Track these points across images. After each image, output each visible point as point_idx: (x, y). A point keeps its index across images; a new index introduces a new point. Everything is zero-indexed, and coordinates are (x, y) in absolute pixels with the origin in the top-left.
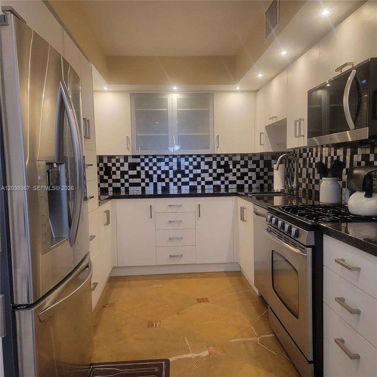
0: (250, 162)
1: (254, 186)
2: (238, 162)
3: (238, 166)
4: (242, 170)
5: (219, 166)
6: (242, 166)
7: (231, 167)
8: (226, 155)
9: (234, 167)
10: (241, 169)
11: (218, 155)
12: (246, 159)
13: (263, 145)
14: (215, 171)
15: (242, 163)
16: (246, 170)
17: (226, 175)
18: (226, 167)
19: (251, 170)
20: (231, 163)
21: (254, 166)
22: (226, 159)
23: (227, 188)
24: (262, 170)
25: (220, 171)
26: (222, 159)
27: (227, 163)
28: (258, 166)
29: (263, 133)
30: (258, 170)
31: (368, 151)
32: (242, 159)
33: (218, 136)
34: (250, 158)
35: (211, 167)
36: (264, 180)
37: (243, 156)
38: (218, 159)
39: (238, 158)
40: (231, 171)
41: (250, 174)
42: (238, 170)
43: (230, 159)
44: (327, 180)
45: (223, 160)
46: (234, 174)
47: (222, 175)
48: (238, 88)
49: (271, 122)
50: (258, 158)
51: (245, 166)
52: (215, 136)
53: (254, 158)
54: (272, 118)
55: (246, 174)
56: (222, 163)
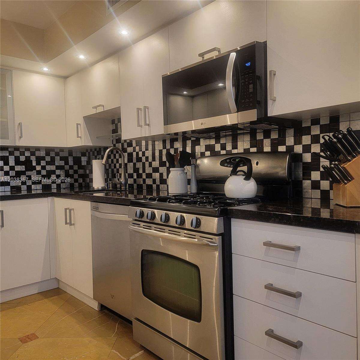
0: (57, 158)
1: (63, 186)
2: (43, 158)
3: (43, 163)
4: (49, 168)
5: (18, 162)
6: (48, 163)
7: (34, 164)
8: (27, 149)
9: (38, 163)
10: (47, 167)
11: (17, 148)
12: (53, 154)
13: (80, 137)
14: (12, 168)
15: (48, 159)
16: (53, 168)
17: (28, 173)
18: (28, 164)
19: (58, 168)
20: (33, 158)
21: (62, 163)
22: (27, 154)
23: (29, 188)
24: (71, 167)
25: (18, 168)
26: (22, 154)
27: (28, 158)
28: (67, 163)
29: (80, 124)
30: (67, 167)
31: (213, 142)
32: (48, 154)
33: (20, 124)
34: (57, 154)
35: (6, 163)
36: (74, 179)
37: (48, 151)
38: (17, 153)
39: (42, 154)
40: (34, 168)
41: (58, 172)
42: (43, 168)
43: (33, 154)
44: (176, 170)
45: (24, 155)
46: (39, 173)
47: (23, 173)
48: (45, 69)
49: (94, 112)
50: (66, 154)
51: (52, 162)
52: (17, 124)
53: (62, 154)
54: (96, 107)
55: (53, 172)
56: (22, 159)
